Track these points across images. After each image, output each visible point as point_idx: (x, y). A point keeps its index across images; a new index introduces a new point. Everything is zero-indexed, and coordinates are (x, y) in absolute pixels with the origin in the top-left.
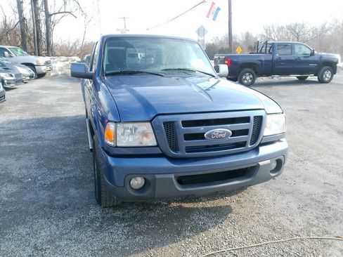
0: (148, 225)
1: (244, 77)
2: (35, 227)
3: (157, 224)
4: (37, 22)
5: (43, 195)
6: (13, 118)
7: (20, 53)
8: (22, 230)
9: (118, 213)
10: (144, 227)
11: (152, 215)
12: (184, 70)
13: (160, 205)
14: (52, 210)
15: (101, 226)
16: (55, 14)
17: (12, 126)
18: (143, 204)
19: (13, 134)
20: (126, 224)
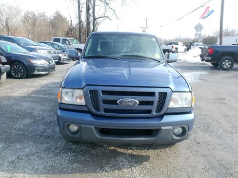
0: (86, 158)
1: (224, 63)
2: (26, 145)
3: (92, 158)
4: (88, 23)
5: (42, 127)
6: (55, 81)
7: (75, 42)
8: (18, 146)
9: (74, 147)
10: (83, 158)
11: (94, 152)
12: (137, 56)
13: (102, 146)
14: (41, 138)
15: (59, 153)
16: (99, 18)
17: (51, 86)
18: (92, 143)
19: (49, 90)
20: (74, 154)
